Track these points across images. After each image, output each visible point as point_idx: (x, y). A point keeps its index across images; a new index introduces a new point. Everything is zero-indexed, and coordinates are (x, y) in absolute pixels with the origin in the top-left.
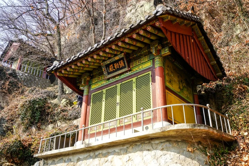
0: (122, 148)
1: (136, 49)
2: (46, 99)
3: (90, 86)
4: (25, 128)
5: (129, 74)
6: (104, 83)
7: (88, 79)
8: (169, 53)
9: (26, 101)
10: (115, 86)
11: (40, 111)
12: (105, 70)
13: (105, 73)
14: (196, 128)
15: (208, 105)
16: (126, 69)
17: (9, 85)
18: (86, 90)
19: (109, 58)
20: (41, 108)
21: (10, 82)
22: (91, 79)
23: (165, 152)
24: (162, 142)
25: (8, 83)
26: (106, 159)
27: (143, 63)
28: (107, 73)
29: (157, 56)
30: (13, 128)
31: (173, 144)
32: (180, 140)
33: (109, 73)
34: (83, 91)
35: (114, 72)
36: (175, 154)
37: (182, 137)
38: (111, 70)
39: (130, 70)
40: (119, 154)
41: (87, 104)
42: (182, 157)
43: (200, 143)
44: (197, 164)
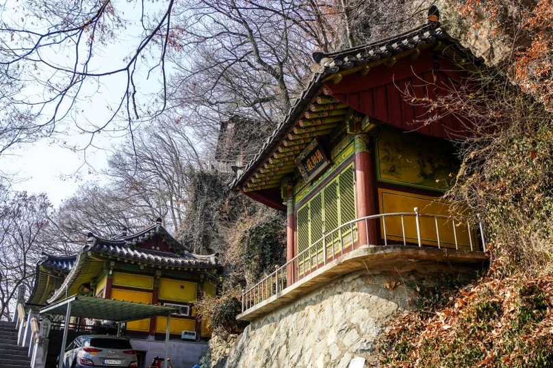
0: (318, 294)
1: (335, 126)
2: (275, 221)
3: (294, 199)
4: (255, 276)
5: (331, 170)
6: (308, 190)
7: (290, 187)
8: (372, 126)
9: (246, 232)
10: (318, 193)
11: (270, 244)
12: (302, 171)
13: (303, 175)
14: (378, 253)
15: (415, 209)
16: (325, 164)
17: (229, 204)
18: (289, 205)
19: (302, 150)
20: (270, 238)
21: (231, 200)
22: (293, 186)
23: (355, 293)
24: (354, 279)
25: (227, 202)
26: (303, 312)
27: (344, 149)
28: (306, 173)
29: (356, 135)
30: (246, 277)
31: (366, 279)
32: (378, 273)
33: (309, 174)
34: (286, 207)
35: (314, 170)
36: (366, 294)
37: (381, 266)
38: (310, 168)
39: (332, 164)
40: (315, 303)
41: (294, 229)
42: (374, 298)
43: (413, 272)
44: (393, 306)
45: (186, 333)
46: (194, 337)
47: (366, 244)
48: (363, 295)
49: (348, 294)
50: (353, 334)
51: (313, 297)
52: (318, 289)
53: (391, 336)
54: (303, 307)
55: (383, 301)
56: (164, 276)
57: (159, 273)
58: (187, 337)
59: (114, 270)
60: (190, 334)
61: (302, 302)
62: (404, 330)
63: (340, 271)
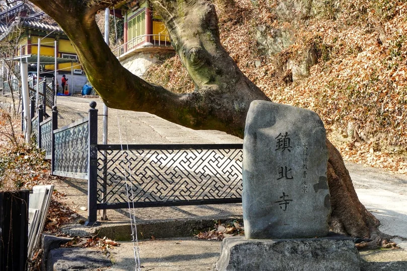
3: (127, 15)
5: (139, 10)
6: (132, 14)
10: (135, 17)
16: (137, 7)
18: (125, 18)
22: (127, 11)
24: (142, 54)
31: (145, 54)
32: (148, 53)
35: (133, 8)
38: (132, 6)
39: (139, 7)
40: (131, 61)
41: (127, 29)
42: (146, 60)
43: (159, 53)
44: (151, 63)
45: (76, 70)
46: (81, 73)
47: (148, 41)
48: (143, 59)
49: (139, 59)
50: (139, 71)
51: (131, 58)
52: (133, 56)
53: (148, 72)
54: (127, 62)
55: (148, 61)
56: (61, 38)
57: (58, 37)
58: (77, 72)
59: (31, 35)
60: (78, 71)
61: (127, 60)
62: (152, 70)
63: (137, 51)
